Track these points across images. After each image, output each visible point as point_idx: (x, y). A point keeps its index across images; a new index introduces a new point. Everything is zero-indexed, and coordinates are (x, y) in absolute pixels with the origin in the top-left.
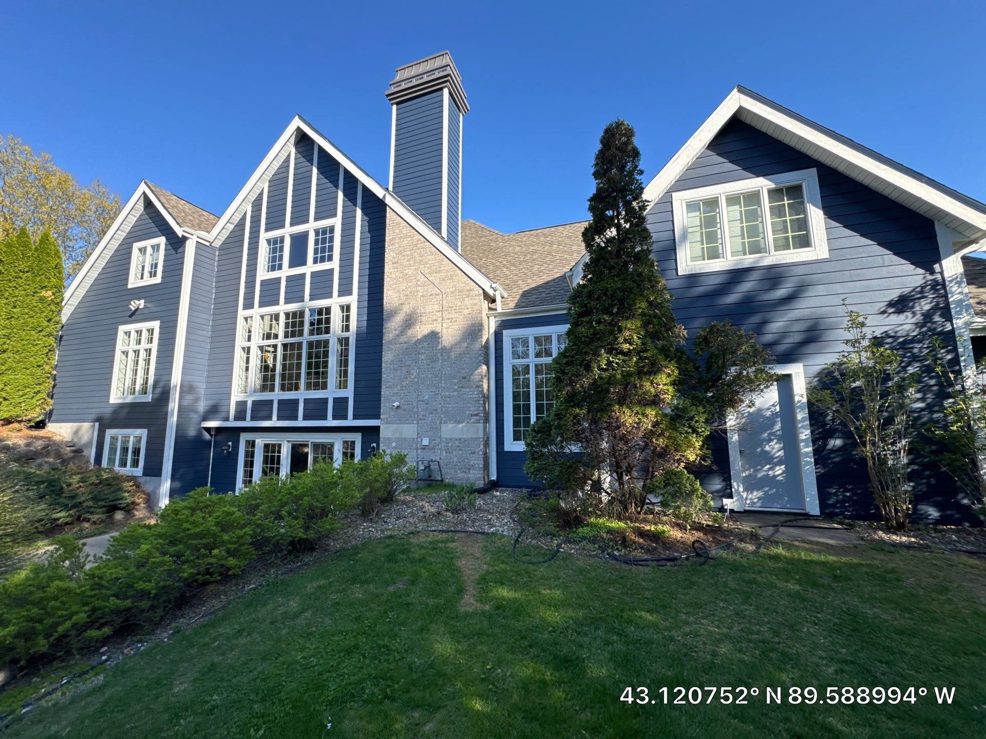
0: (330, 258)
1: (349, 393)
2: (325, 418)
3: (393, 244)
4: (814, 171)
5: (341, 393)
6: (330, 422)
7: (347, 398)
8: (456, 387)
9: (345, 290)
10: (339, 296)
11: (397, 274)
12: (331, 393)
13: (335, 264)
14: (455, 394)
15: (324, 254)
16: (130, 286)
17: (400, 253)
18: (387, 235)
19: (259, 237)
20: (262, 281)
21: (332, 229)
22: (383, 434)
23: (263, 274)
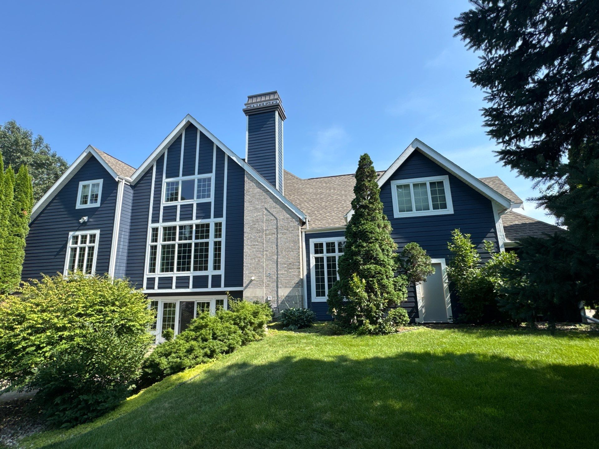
0: (209, 196)
1: (222, 272)
2: (207, 286)
3: (249, 192)
4: (447, 176)
5: (217, 272)
6: (210, 289)
7: (221, 275)
8: (286, 269)
9: (218, 214)
10: (215, 217)
11: (252, 208)
12: (210, 272)
13: (212, 199)
14: (286, 272)
15: (204, 193)
16: (77, 208)
17: (253, 197)
18: (245, 186)
19: (162, 181)
20: (164, 207)
21: (209, 179)
22: (245, 294)
23: (164, 203)
